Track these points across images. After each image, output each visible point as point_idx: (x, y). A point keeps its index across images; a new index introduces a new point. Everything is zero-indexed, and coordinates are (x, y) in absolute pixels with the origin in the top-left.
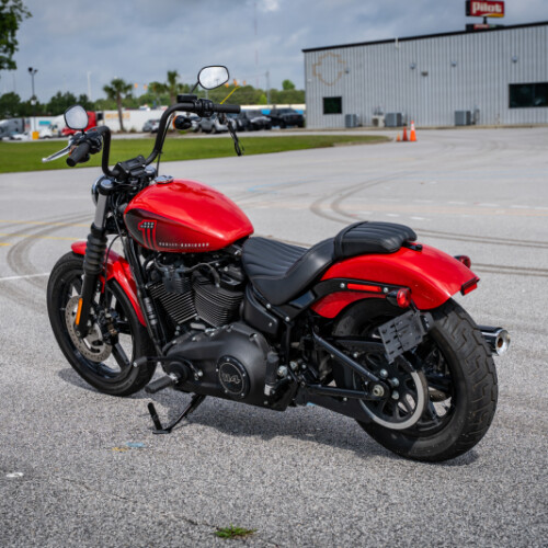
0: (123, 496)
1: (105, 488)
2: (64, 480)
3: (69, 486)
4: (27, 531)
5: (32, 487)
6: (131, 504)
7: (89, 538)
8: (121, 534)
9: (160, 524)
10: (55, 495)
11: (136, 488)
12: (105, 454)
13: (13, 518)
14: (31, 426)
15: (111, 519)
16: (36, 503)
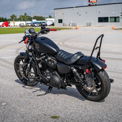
0: (29, 108)
1: (25, 107)
2: (15, 105)
3: (16, 106)
4: (9, 117)
5: (8, 107)
6: (31, 110)
7: (23, 118)
8: (30, 117)
9: (38, 115)
10: (14, 108)
11: (32, 107)
12: (23, 99)
13: (5, 114)
14: (5, 93)
15: (27, 114)
16: (10, 110)
